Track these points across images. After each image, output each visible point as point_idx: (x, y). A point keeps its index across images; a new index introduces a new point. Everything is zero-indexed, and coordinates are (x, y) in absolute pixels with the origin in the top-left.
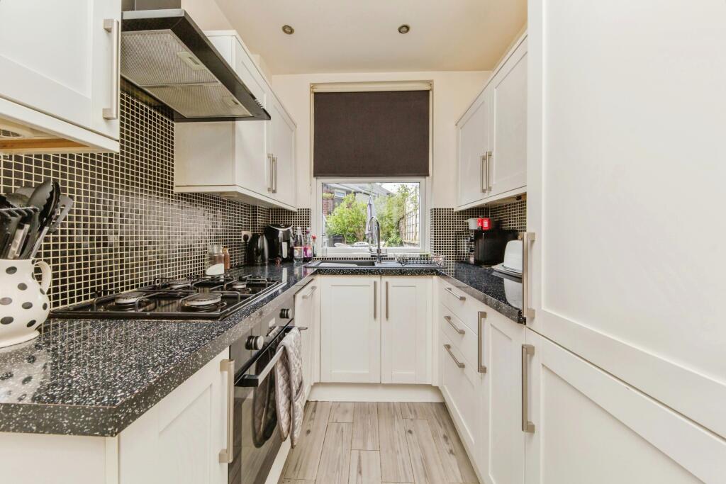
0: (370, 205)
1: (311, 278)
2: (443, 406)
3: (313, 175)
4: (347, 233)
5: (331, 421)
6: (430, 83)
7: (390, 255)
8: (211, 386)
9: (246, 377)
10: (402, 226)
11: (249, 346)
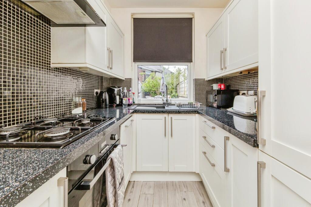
0: (163, 78)
1: (131, 115)
2: (201, 183)
3: (133, 61)
4: (152, 91)
5: (142, 193)
6: (193, 14)
7: (173, 102)
8: (49, 199)
9: (82, 183)
10: (178, 88)
11: (85, 162)
